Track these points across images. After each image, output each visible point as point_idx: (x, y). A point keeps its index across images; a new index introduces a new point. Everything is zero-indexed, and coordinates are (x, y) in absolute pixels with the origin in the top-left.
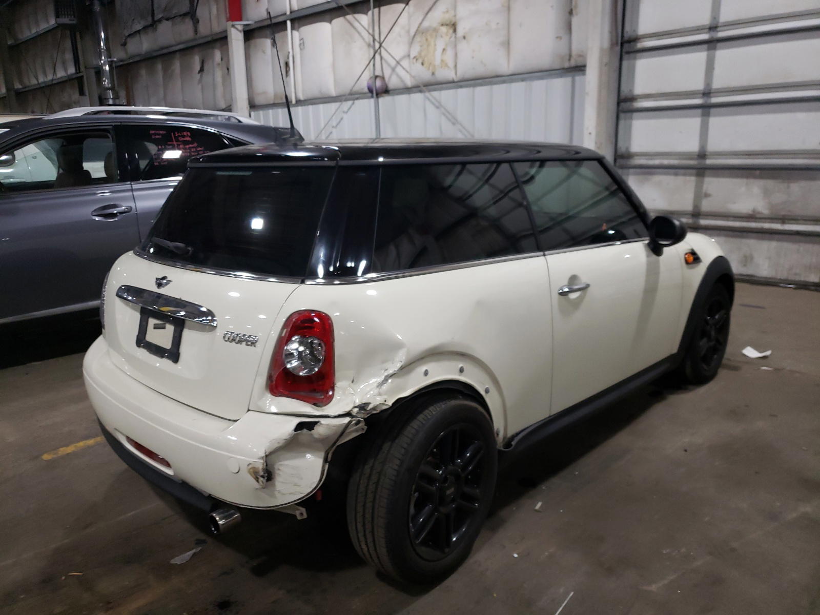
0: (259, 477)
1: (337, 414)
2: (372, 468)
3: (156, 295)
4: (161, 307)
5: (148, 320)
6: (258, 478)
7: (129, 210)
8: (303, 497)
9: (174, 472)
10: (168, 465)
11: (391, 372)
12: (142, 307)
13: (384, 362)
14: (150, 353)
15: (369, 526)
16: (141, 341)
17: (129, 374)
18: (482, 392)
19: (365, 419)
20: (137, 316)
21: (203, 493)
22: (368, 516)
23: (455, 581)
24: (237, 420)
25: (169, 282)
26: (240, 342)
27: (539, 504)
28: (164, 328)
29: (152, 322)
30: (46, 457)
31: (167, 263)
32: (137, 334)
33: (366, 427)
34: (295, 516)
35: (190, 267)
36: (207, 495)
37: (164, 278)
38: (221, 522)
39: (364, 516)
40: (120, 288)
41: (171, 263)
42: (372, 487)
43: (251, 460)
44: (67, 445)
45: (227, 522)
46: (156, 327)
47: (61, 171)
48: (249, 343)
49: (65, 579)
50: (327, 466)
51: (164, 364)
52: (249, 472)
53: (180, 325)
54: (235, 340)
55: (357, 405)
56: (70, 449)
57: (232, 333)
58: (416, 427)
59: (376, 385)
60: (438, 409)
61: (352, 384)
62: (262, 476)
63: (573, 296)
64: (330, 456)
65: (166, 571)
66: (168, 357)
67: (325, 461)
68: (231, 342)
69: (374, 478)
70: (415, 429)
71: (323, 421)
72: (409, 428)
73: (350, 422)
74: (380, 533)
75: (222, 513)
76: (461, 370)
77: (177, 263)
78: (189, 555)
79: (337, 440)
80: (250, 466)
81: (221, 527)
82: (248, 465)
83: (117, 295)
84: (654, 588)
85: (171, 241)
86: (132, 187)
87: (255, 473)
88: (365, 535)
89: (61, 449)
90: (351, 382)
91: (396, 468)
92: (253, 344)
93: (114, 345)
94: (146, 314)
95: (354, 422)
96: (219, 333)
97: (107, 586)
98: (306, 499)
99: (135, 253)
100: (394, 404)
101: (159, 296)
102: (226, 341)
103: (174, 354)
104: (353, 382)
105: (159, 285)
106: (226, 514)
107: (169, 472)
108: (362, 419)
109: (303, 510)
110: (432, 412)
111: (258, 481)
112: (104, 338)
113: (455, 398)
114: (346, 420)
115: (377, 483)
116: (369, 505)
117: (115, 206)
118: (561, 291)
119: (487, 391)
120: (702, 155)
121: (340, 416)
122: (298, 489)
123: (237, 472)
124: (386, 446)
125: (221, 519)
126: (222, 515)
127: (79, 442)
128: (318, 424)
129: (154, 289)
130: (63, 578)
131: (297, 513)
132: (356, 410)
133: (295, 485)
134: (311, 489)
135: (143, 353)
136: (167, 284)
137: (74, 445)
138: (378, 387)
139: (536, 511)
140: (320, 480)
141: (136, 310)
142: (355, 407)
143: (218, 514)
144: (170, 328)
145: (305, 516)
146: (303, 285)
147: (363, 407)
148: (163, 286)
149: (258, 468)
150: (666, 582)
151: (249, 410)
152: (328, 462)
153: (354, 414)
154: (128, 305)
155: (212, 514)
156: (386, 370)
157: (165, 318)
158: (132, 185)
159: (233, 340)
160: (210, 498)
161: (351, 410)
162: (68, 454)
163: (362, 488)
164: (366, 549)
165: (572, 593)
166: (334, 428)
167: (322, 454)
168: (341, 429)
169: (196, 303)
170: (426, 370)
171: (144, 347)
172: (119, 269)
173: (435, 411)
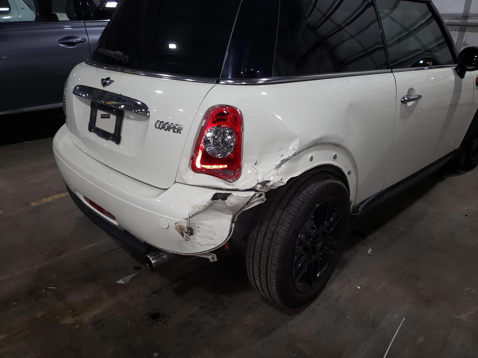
0: (183, 232)
1: (244, 188)
2: (267, 228)
3: (102, 92)
4: (107, 102)
5: (97, 112)
6: (183, 234)
7: (84, 41)
8: (216, 247)
9: (118, 224)
10: (114, 218)
11: (285, 157)
12: (92, 101)
13: (281, 149)
14: (99, 136)
15: (263, 271)
16: (92, 127)
17: (84, 151)
18: (346, 174)
19: (266, 193)
20: (89, 109)
21: (140, 240)
22: (263, 263)
23: (318, 305)
24: (166, 189)
25: (112, 82)
26: (169, 129)
27: (370, 250)
28: (109, 118)
29: (100, 113)
30: (33, 204)
31: (110, 68)
32: (89, 122)
33: (266, 199)
34: (208, 259)
35: (127, 71)
36: (143, 242)
37: (108, 79)
38: (153, 262)
39: (260, 262)
40: (76, 87)
41: (113, 68)
42: (267, 242)
43: (178, 220)
44: (47, 197)
45: (158, 262)
46: (103, 117)
47: (38, 14)
48: (176, 130)
49: (45, 291)
50: (233, 226)
51: (110, 144)
52: (176, 229)
53: (120, 115)
54: (164, 128)
55: (260, 182)
56: (49, 200)
57: (161, 122)
58: (301, 199)
59: (274, 167)
60: (317, 186)
61: (255, 166)
62: (187, 233)
63: (409, 104)
64: (236, 218)
65: (114, 289)
66: (112, 140)
67: (233, 222)
68: (161, 129)
69: (269, 235)
70: (301, 201)
71: (234, 193)
72: (296, 200)
73: (255, 195)
74: (273, 276)
75: (154, 255)
76: (335, 157)
77: (118, 68)
78: (129, 278)
79: (243, 208)
80: (177, 225)
81: (153, 265)
82: (176, 224)
83: (73, 93)
84: (463, 317)
85: (113, 51)
86: (85, 24)
87: (181, 230)
88: (260, 276)
89: (43, 199)
90: (254, 164)
91: (287, 229)
92: (179, 131)
93: (73, 130)
94: (95, 107)
95: (257, 195)
96: (152, 121)
97: (74, 298)
98: (218, 249)
99: (87, 63)
100: (287, 182)
101: (105, 92)
102: (157, 128)
103: (116, 138)
104: (256, 164)
105: (104, 84)
106: (157, 256)
107: (115, 223)
108: (264, 193)
109: (215, 256)
110: (313, 189)
111: (183, 236)
112: (67, 125)
113: (329, 178)
114: (252, 193)
115: (271, 240)
116: (264, 255)
117: (73, 37)
118: (402, 100)
119: (349, 173)
120: (466, 16)
121: (247, 190)
122: (212, 241)
123: (167, 228)
124: (278, 213)
125: (153, 260)
126: (154, 257)
127: (55, 195)
128: (230, 195)
129: (100, 87)
130: (44, 290)
131: (210, 257)
132: (259, 186)
133: (210, 239)
134: (222, 242)
135: (93, 136)
136: (110, 84)
137: (52, 197)
138: (276, 168)
139: (368, 255)
140: (229, 235)
141: (88, 104)
142: (259, 184)
143: (151, 256)
144: (113, 118)
145: (216, 260)
146: (218, 85)
147: (264, 184)
148: (107, 85)
149: (184, 226)
150: (472, 313)
151: (175, 182)
152: (235, 222)
153: (258, 189)
154: (82, 100)
155: (147, 256)
156: (283, 156)
157: (110, 110)
158: (85, 23)
159: (163, 127)
160: (145, 244)
161: (256, 186)
162: (47, 203)
163: (259, 242)
164: (259, 284)
165: (404, 318)
166: (242, 199)
167: (231, 217)
168: (248, 200)
169: (133, 98)
170: (312, 157)
171: (94, 132)
172: (75, 75)
173: (315, 188)
